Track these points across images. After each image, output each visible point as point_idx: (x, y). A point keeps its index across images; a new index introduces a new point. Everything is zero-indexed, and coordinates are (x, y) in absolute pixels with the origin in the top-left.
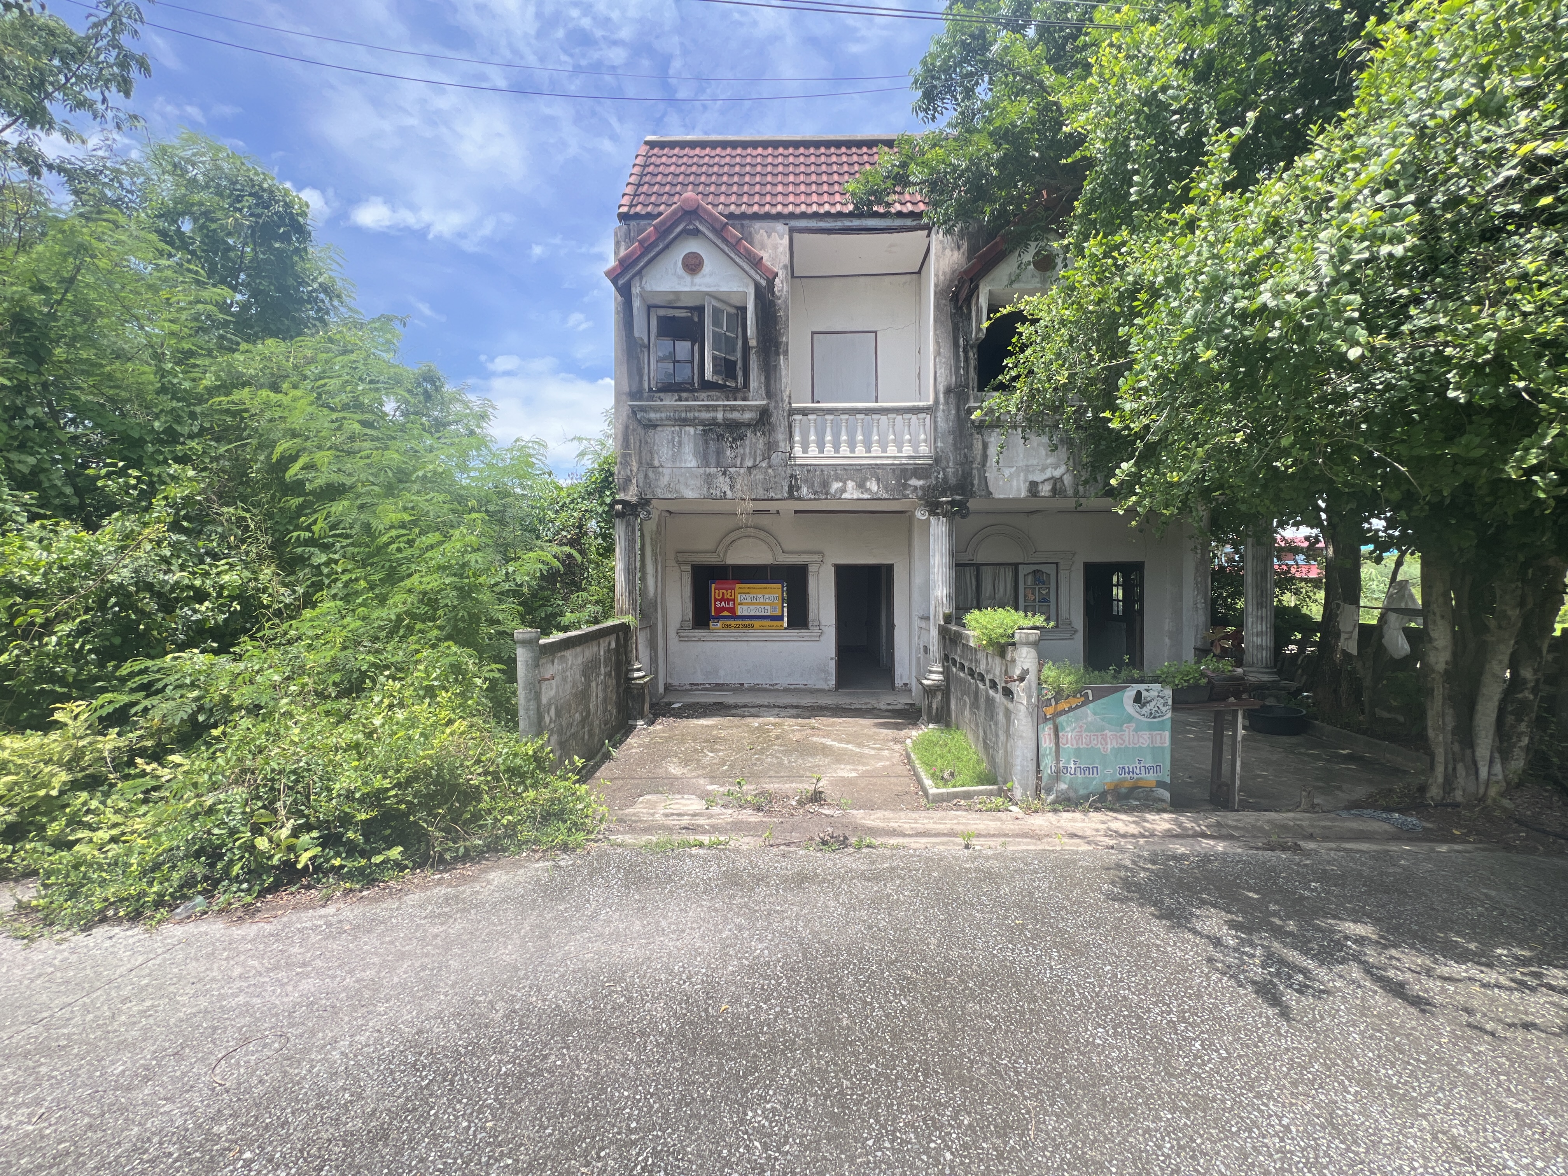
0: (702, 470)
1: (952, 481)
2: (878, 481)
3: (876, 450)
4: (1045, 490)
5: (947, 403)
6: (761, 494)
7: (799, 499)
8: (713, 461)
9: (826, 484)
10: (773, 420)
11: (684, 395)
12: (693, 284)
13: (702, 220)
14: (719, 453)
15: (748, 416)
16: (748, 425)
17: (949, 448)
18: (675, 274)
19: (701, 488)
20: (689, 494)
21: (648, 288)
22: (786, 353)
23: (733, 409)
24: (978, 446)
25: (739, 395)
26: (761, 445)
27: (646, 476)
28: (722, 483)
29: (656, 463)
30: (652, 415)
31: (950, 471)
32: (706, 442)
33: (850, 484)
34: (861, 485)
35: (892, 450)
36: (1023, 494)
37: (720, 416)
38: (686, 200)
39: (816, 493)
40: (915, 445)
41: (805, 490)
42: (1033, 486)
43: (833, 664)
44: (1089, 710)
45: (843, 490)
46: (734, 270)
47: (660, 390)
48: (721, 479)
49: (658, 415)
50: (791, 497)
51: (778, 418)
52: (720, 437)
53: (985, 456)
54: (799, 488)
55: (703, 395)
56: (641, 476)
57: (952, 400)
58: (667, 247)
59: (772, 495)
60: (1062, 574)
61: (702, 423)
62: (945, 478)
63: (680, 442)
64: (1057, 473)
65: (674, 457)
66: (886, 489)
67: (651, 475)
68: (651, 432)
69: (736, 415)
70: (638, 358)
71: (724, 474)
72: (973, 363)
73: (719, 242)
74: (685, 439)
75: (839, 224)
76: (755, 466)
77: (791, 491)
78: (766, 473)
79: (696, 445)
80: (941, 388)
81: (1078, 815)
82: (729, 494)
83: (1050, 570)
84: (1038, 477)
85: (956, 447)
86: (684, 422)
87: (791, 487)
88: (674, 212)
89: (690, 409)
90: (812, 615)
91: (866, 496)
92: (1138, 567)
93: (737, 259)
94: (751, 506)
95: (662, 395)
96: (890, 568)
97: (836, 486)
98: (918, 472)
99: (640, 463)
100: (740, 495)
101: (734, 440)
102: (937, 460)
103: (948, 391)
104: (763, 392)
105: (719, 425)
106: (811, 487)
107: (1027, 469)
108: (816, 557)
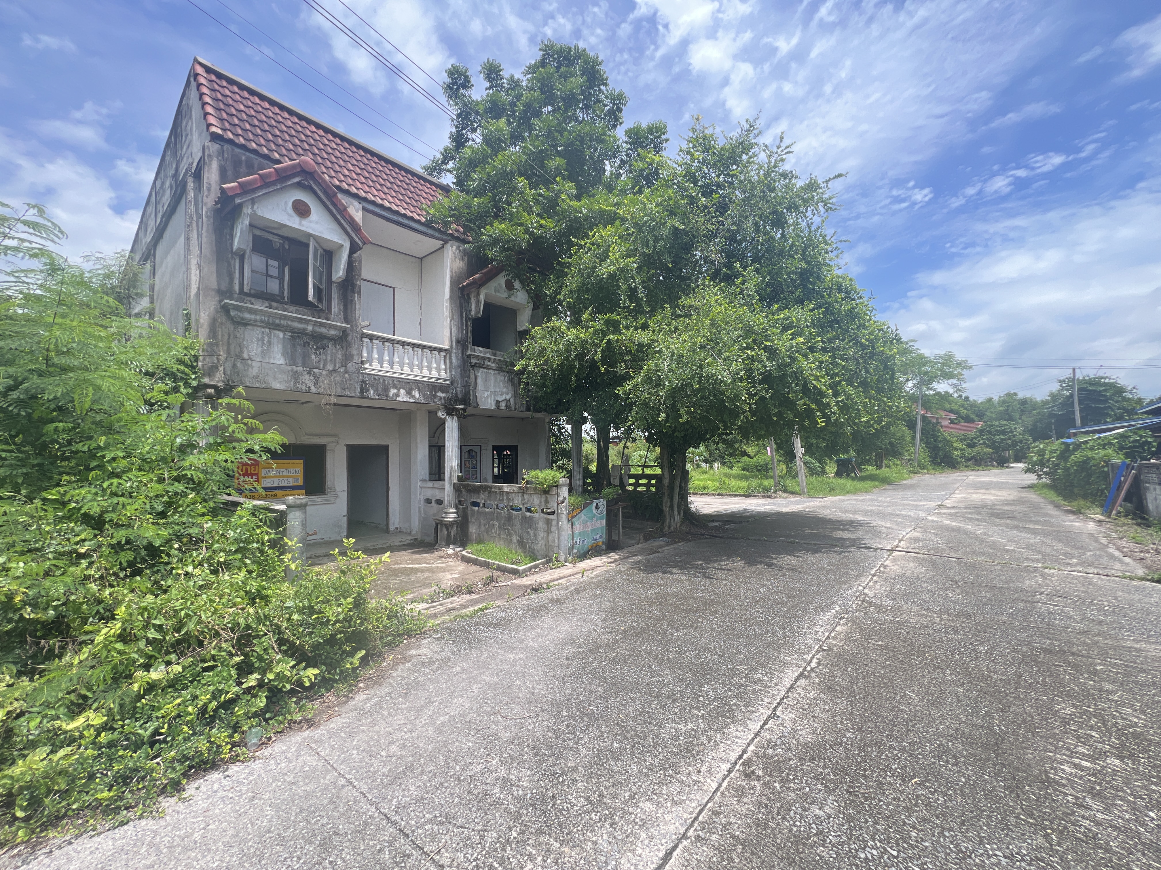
0: (289, 368)
1: (460, 396)
2: (419, 391)
4: (503, 405)
5: (457, 349)
6: (339, 392)
7: (368, 398)
8: (299, 361)
9: (386, 390)
10: (349, 338)
11: (274, 304)
12: (300, 224)
13: (316, 181)
14: (305, 357)
15: (333, 332)
16: (330, 339)
17: (458, 377)
18: (285, 211)
19: (288, 382)
20: (277, 386)
22: (359, 293)
23: (322, 325)
24: (472, 376)
25: (323, 315)
26: (339, 355)
27: (234, 366)
28: (308, 381)
29: (245, 356)
30: (247, 316)
31: (459, 389)
32: (294, 346)
33: (402, 391)
34: (409, 393)
35: (426, 372)
36: (493, 407)
37: (310, 328)
38: (305, 162)
39: (379, 395)
40: (438, 370)
41: (372, 392)
42: (498, 402)
43: (345, 520)
44: (582, 514)
45: (398, 395)
46: (334, 226)
48: (307, 377)
49: (253, 317)
50: (362, 396)
51: (353, 337)
52: (306, 344)
53: (476, 383)
54: (368, 391)
55: (292, 308)
56: (229, 365)
57: (460, 348)
58: (282, 189)
59: (348, 393)
60: (483, 452)
61: (293, 331)
62: (456, 394)
63: (269, 343)
64: (508, 397)
65: (264, 354)
66: (424, 397)
67: (239, 364)
68: (241, 329)
69: (323, 330)
70: (229, 264)
71: (309, 373)
72: (470, 328)
73: (329, 204)
74: (275, 341)
76: (334, 370)
77: (362, 391)
78: (343, 377)
79: (284, 347)
80: (454, 339)
82: (313, 389)
83: (476, 449)
84: (500, 399)
85: (462, 377)
86: (277, 327)
88: (294, 167)
89: (286, 318)
90: (329, 483)
91: (412, 400)
92: (514, 449)
93: (342, 221)
95: (253, 300)
96: (386, 448)
97: (393, 391)
98: (443, 388)
99: (228, 353)
100: (322, 390)
101: (318, 348)
102: (452, 382)
103: (458, 342)
104: (341, 316)
105: (306, 334)
106: (376, 390)
107: (495, 393)
108: (333, 439)
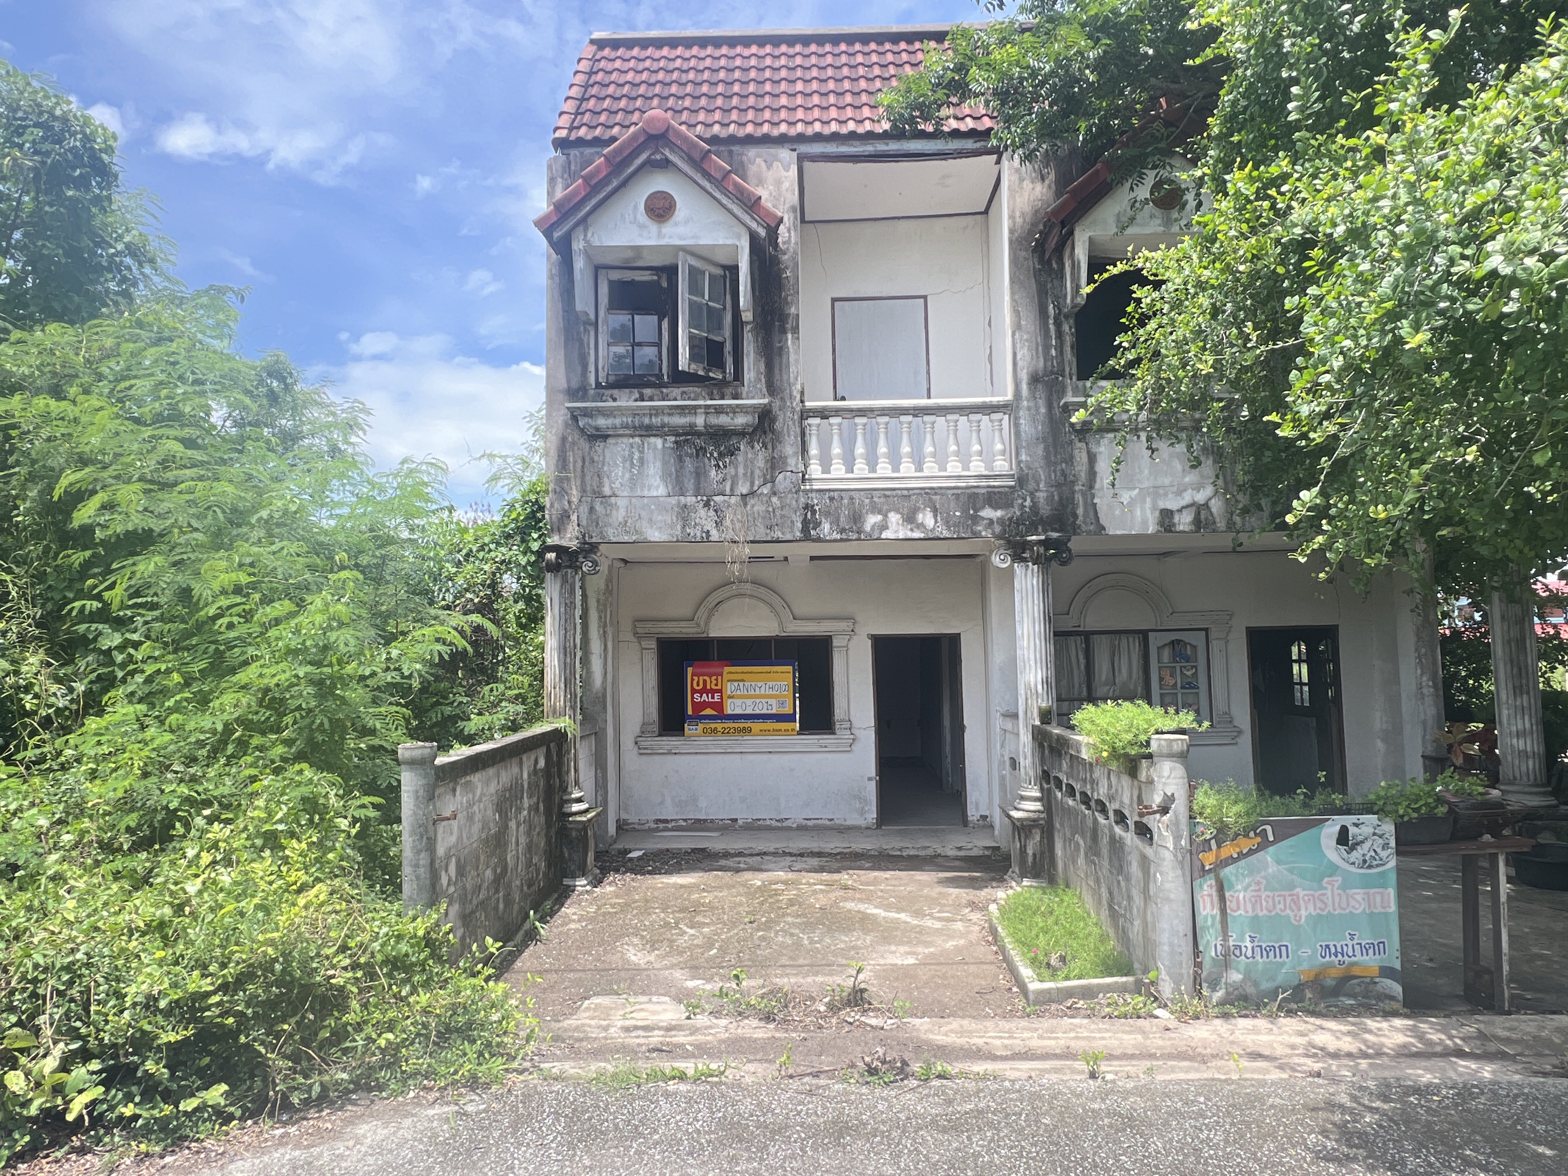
0: (673, 500)
1: (1045, 510)
2: (935, 511)
3: (930, 468)
4: (1184, 522)
5: (1033, 396)
6: (761, 533)
7: (819, 540)
8: (690, 485)
9: (857, 518)
10: (778, 425)
11: (648, 392)
12: (660, 235)
13: (673, 147)
14: (700, 475)
15: (741, 420)
16: (741, 433)
17: (1039, 466)
18: (634, 221)
19: (672, 526)
20: (655, 535)
21: (597, 243)
22: (796, 330)
23: (719, 410)
24: (1081, 457)
25: (729, 391)
26: (760, 462)
27: (592, 509)
28: (704, 519)
29: (607, 491)
30: (601, 422)
31: (1041, 496)
32: (680, 459)
33: (894, 518)
34: (910, 519)
35: (954, 467)
36: (1151, 529)
37: (700, 421)
38: (651, 120)
39: (842, 531)
40: (988, 459)
41: (826, 527)
42: (1166, 516)
43: (872, 787)
44: (1268, 856)
45: (884, 527)
46: (720, 215)
47: (610, 386)
48: (702, 512)
49: (609, 422)
50: (807, 537)
51: (786, 423)
52: (701, 452)
53: (1092, 474)
54: (817, 524)
55: (676, 391)
56: (584, 509)
57: (1041, 393)
58: (624, 184)
59: (778, 534)
60: (1215, 646)
61: (674, 431)
62: (1034, 506)
63: (641, 460)
64: (1200, 497)
65: (633, 482)
66: (947, 523)
67: (598, 507)
68: (599, 446)
69: (723, 420)
70: (581, 342)
71: (707, 505)
72: (1068, 340)
73: (698, 177)
74: (649, 455)
75: (869, 148)
76: (752, 493)
77: (805, 529)
78: (769, 503)
79: (665, 463)
80: (1024, 376)
81: (1261, 1023)
82: (715, 535)
83: (1197, 639)
84: (1172, 504)
85: (1049, 462)
86: (648, 431)
87: (805, 522)
88: (634, 137)
89: (657, 412)
90: (839, 712)
91: (917, 535)
92: (1329, 634)
93: (725, 201)
94: (747, 550)
95: (615, 392)
96: (954, 640)
97: (872, 520)
98: (994, 498)
99: (583, 491)
100: (730, 535)
101: (721, 455)
102: (1022, 481)
103: (1035, 379)
104: (762, 385)
105: (699, 434)
106: (836, 522)
107: (1156, 492)
108: (843, 625)
